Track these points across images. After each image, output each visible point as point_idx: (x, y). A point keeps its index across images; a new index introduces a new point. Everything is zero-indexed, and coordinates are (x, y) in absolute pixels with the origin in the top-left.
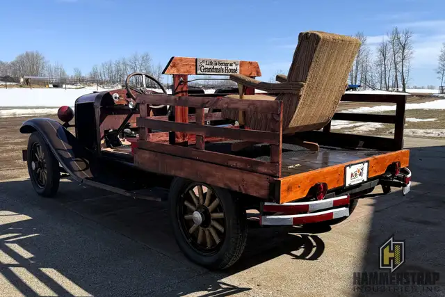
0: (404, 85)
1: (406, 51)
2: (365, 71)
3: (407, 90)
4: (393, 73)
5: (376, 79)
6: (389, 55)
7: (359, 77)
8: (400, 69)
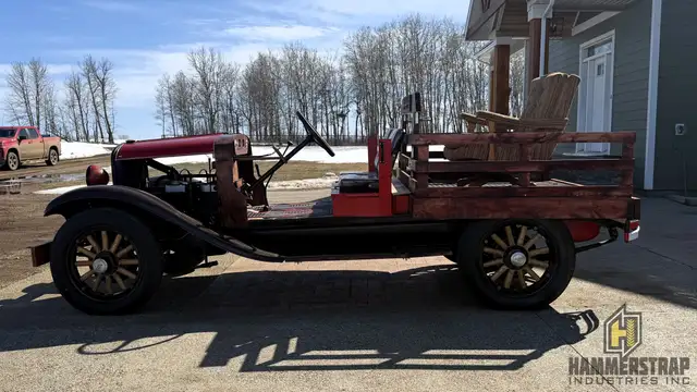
0: (110, 134)
1: (107, 88)
2: (51, 115)
3: (115, 142)
4: (92, 118)
5: (70, 126)
6: (85, 92)
7: (42, 123)
8: (102, 112)
